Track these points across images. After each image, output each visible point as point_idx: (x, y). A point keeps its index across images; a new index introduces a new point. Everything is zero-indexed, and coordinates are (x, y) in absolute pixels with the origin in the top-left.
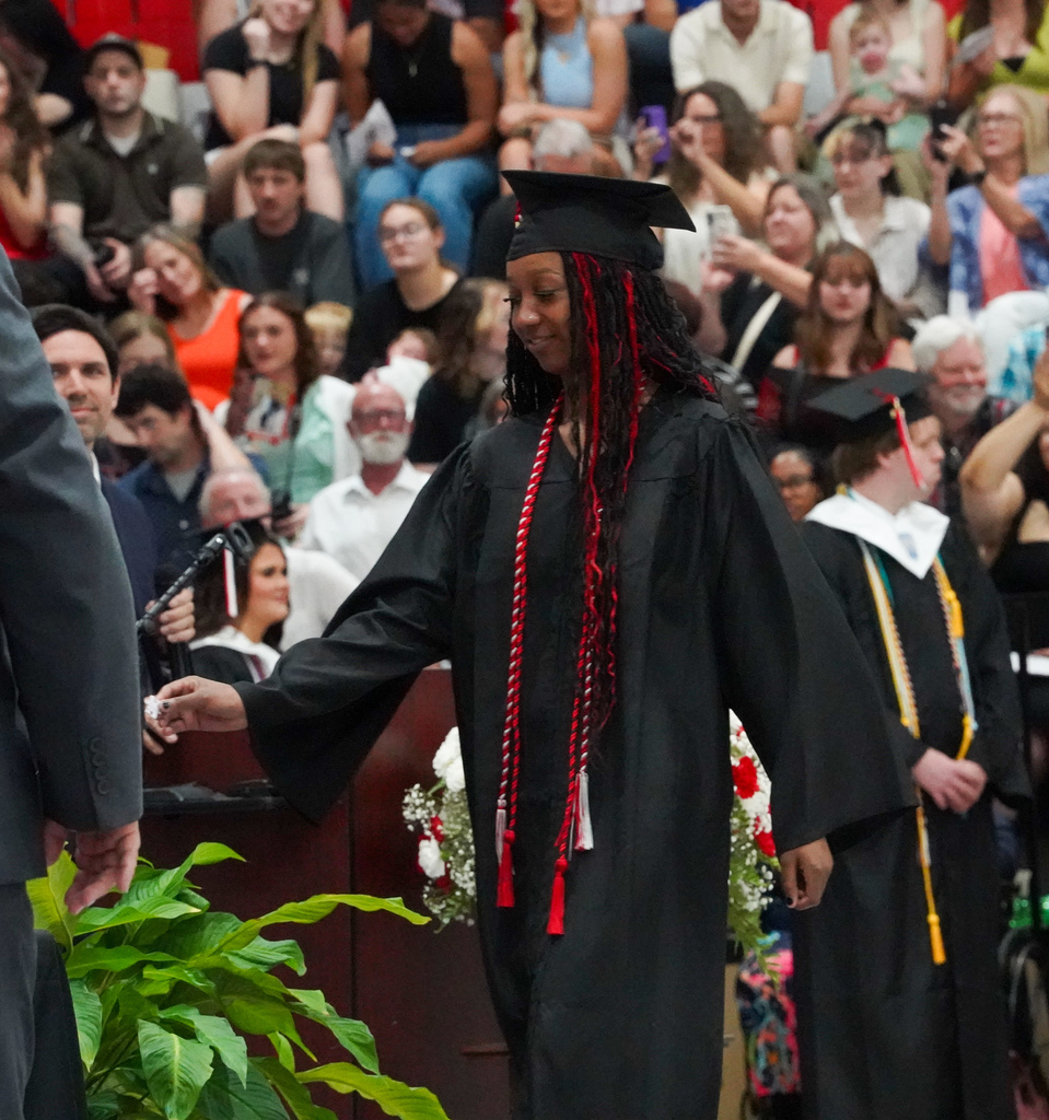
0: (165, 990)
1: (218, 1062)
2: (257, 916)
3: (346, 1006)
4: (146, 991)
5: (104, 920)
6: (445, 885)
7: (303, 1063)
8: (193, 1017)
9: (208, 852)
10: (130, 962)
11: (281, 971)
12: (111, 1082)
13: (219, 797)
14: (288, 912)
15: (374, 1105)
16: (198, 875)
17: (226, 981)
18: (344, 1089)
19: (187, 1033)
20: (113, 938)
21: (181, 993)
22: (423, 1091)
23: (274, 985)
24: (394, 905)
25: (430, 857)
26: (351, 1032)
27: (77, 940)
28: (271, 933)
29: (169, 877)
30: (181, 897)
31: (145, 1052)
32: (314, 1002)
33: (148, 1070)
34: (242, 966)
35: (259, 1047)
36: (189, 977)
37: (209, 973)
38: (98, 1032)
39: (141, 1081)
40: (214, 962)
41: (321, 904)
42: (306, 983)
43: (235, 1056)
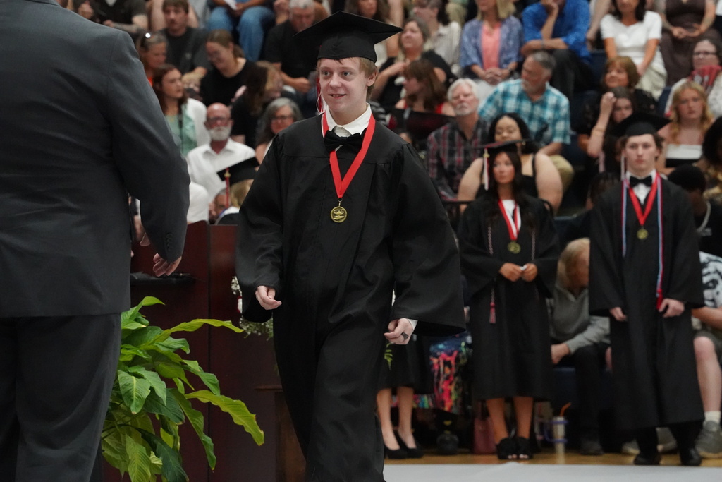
0: (130, 359)
1: (152, 389)
2: (170, 328)
3: (207, 368)
4: (122, 359)
7: (188, 390)
8: (142, 371)
9: (149, 301)
11: (179, 352)
14: (183, 327)
15: (218, 408)
16: (145, 311)
17: (156, 355)
18: (205, 401)
19: (139, 376)
21: (136, 361)
22: (239, 402)
23: (177, 358)
24: (228, 324)
26: (209, 378)
28: (175, 335)
29: (132, 311)
30: (137, 320)
31: (121, 384)
32: (194, 365)
33: (122, 391)
34: (162, 349)
35: (170, 384)
36: (141, 353)
37: (149, 352)
39: (120, 397)
40: (151, 347)
41: (197, 323)
42: (190, 357)
43: (161, 390)
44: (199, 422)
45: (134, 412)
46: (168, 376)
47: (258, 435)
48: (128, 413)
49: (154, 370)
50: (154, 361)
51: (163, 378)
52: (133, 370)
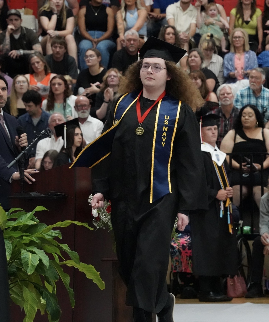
0: (28, 242)
1: (40, 260)
2: (52, 224)
3: (72, 248)
4: (23, 242)
5: (13, 224)
6: (98, 219)
7: (61, 260)
8: (35, 249)
9: (39, 208)
10: (20, 235)
11: (56, 238)
12: (14, 264)
13: (43, 195)
14: (59, 224)
15: (77, 269)
16: (37, 214)
17: (43, 240)
18: (70, 266)
19: (33, 252)
20: (15, 229)
21: (32, 243)
22: (90, 266)
23: (55, 243)
24: (85, 224)
25: (94, 212)
26: (74, 254)
27: (6, 229)
28: (54, 229)
29: (29, 214)
30: (32, 219)
31: (22, 257)
32: (65, 247)
33: (23, 261)
34: (47, 237)
35: (51, 257)
36: (34, 239)
37: (39, 238)
38: (11, 252)
39: (21, 264)
40: (40, 236)
41: (67, 223)
42: (63, 242)
43: (46, 261)
44: (67, 280)
45: (29, 274)
46: (49, 252)
47: (101, 285)
48: (26, 273)
49: (41, 249)
50: (42, 244)
51: (47, 254)
52: (30, 248)
